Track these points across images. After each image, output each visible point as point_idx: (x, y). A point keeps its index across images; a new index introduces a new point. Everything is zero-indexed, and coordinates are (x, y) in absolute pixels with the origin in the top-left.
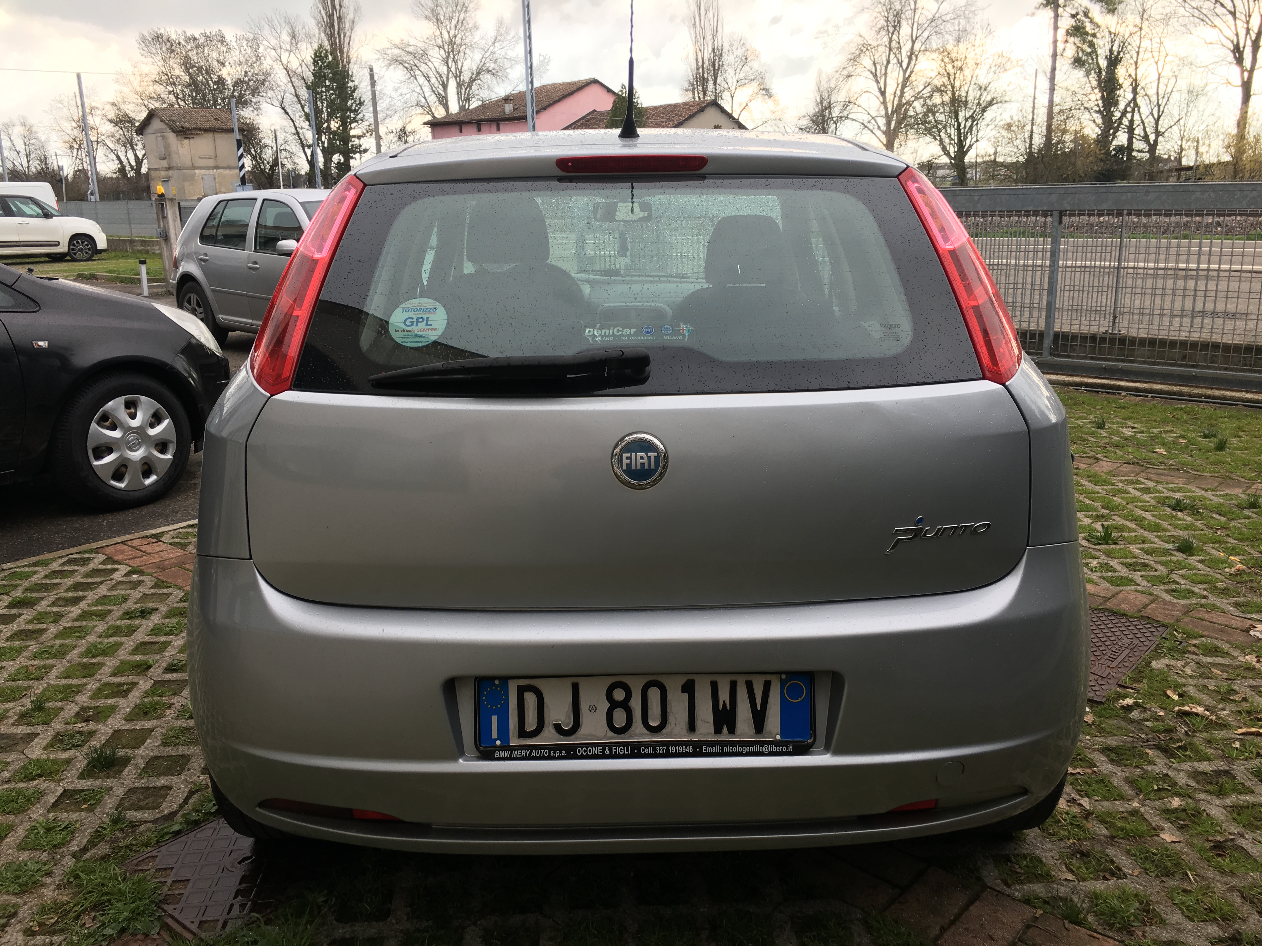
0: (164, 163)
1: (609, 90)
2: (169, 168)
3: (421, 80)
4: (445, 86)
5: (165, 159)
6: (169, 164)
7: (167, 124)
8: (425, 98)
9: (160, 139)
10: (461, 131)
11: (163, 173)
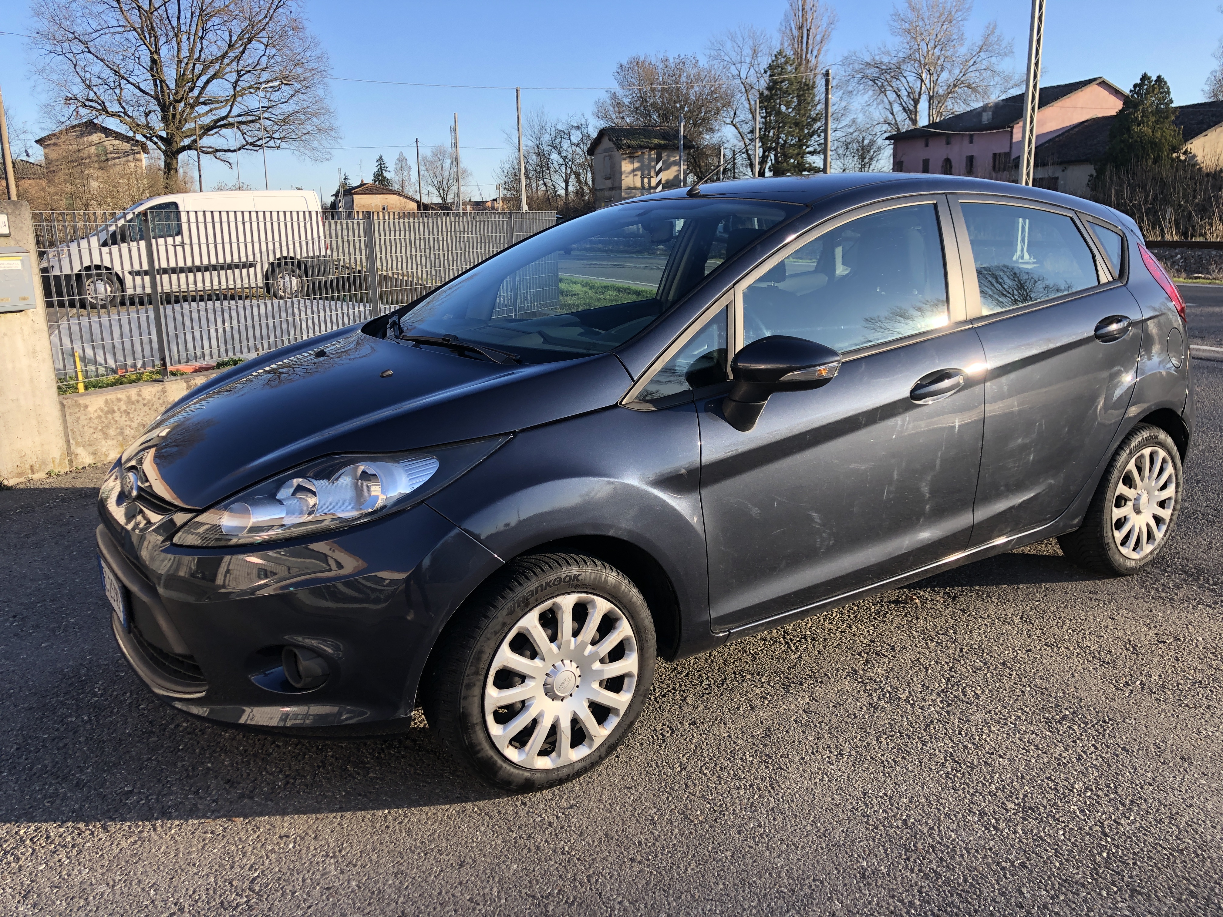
0: (609, 183)
1: (1116, 92)
2: (612, 189)
3: (892, 96)
4: (916, 102)
5: (610, 178)
6: (613, 184)
7: (615, 144)
8: (892, 114)
9: (607, 158)
10: (927, 145)
11: (607, 193)
